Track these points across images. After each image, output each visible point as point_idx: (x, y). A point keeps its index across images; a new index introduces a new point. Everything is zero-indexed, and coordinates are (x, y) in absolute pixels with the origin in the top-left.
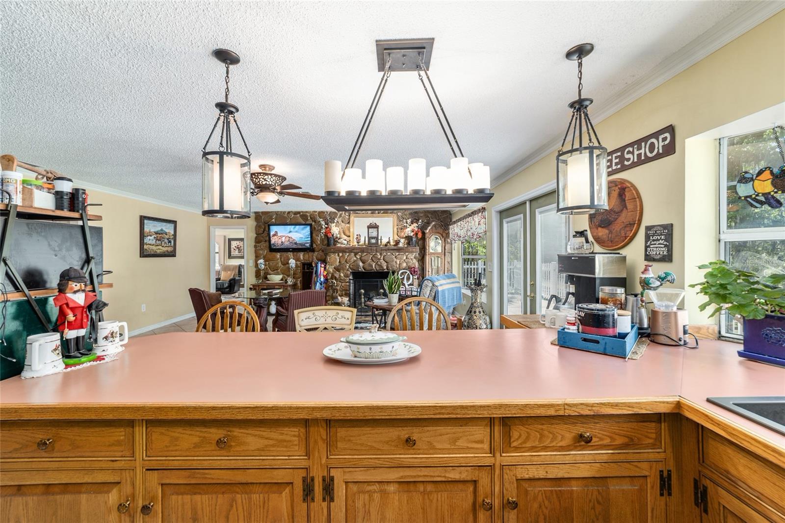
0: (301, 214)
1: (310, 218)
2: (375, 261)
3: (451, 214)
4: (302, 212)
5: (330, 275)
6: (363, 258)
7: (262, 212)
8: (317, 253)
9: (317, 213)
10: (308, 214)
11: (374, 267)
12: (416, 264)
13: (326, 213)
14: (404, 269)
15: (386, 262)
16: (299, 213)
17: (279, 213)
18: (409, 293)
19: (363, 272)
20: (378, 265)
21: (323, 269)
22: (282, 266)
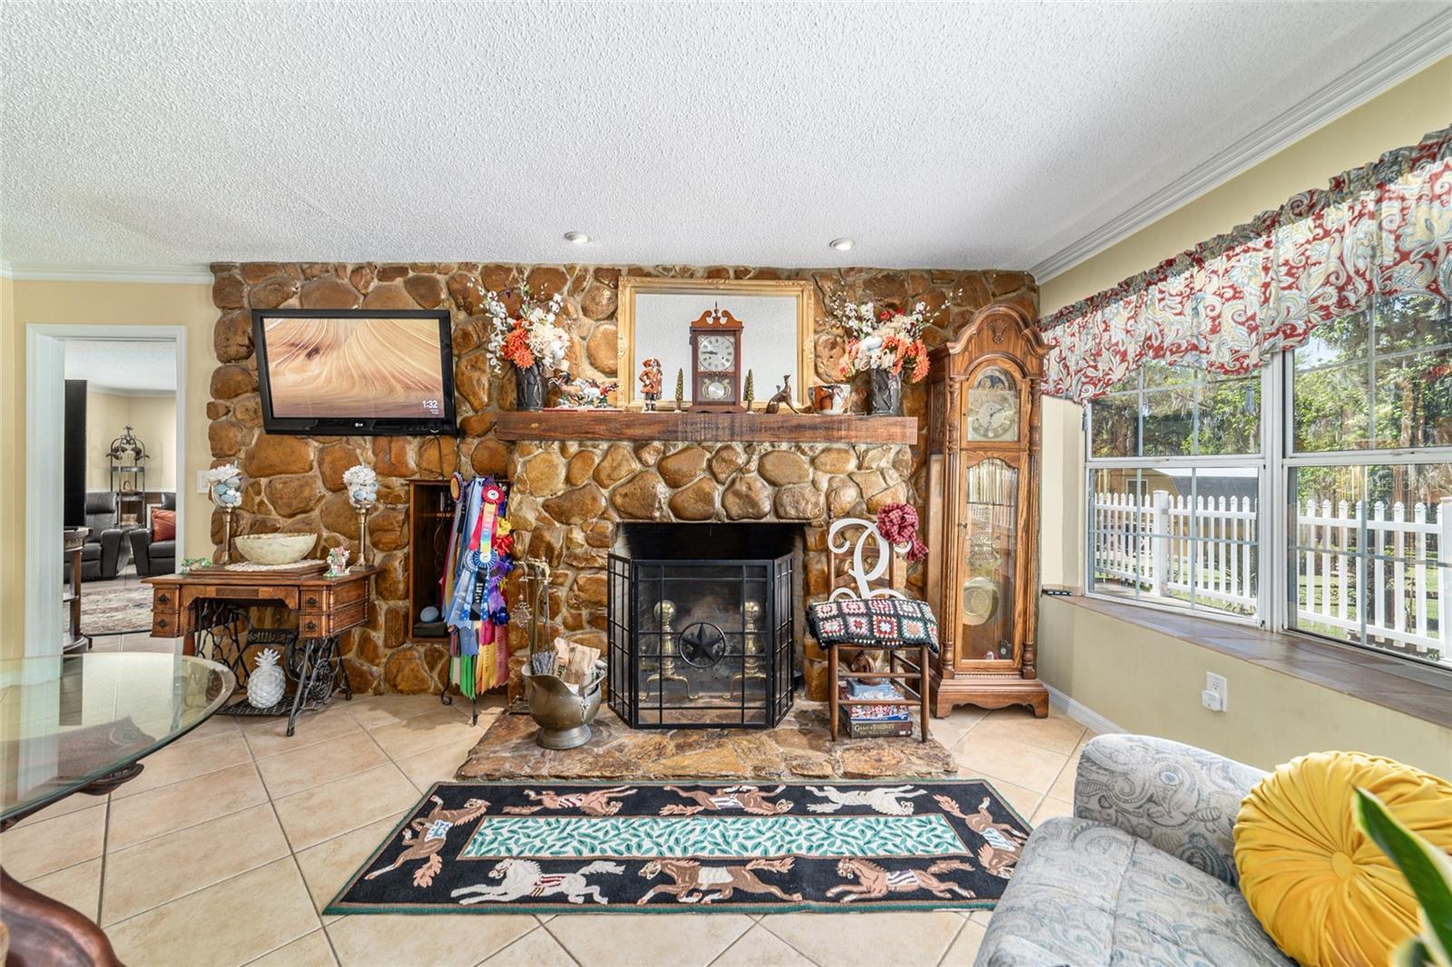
0: (411, 274)
1: (451, 293)
2: (722, 477)
3: (1035, 290)
4: (415, 267)
5: (527, 537)
6: (671, 465)
7: (246, 268)
8: (476, 441)
9: (477, 273)
10: (442, 278)
11: (718, 504)
12: (896, 491)
13: (515, 272)
14: (848, 515)
15: (772, 483)
16: (400, 270)
17: (315, 272)
18: (885, 627)
19: (673, 524)
20: (738, 494)
21: (490, 509)
22: (328, 495)
